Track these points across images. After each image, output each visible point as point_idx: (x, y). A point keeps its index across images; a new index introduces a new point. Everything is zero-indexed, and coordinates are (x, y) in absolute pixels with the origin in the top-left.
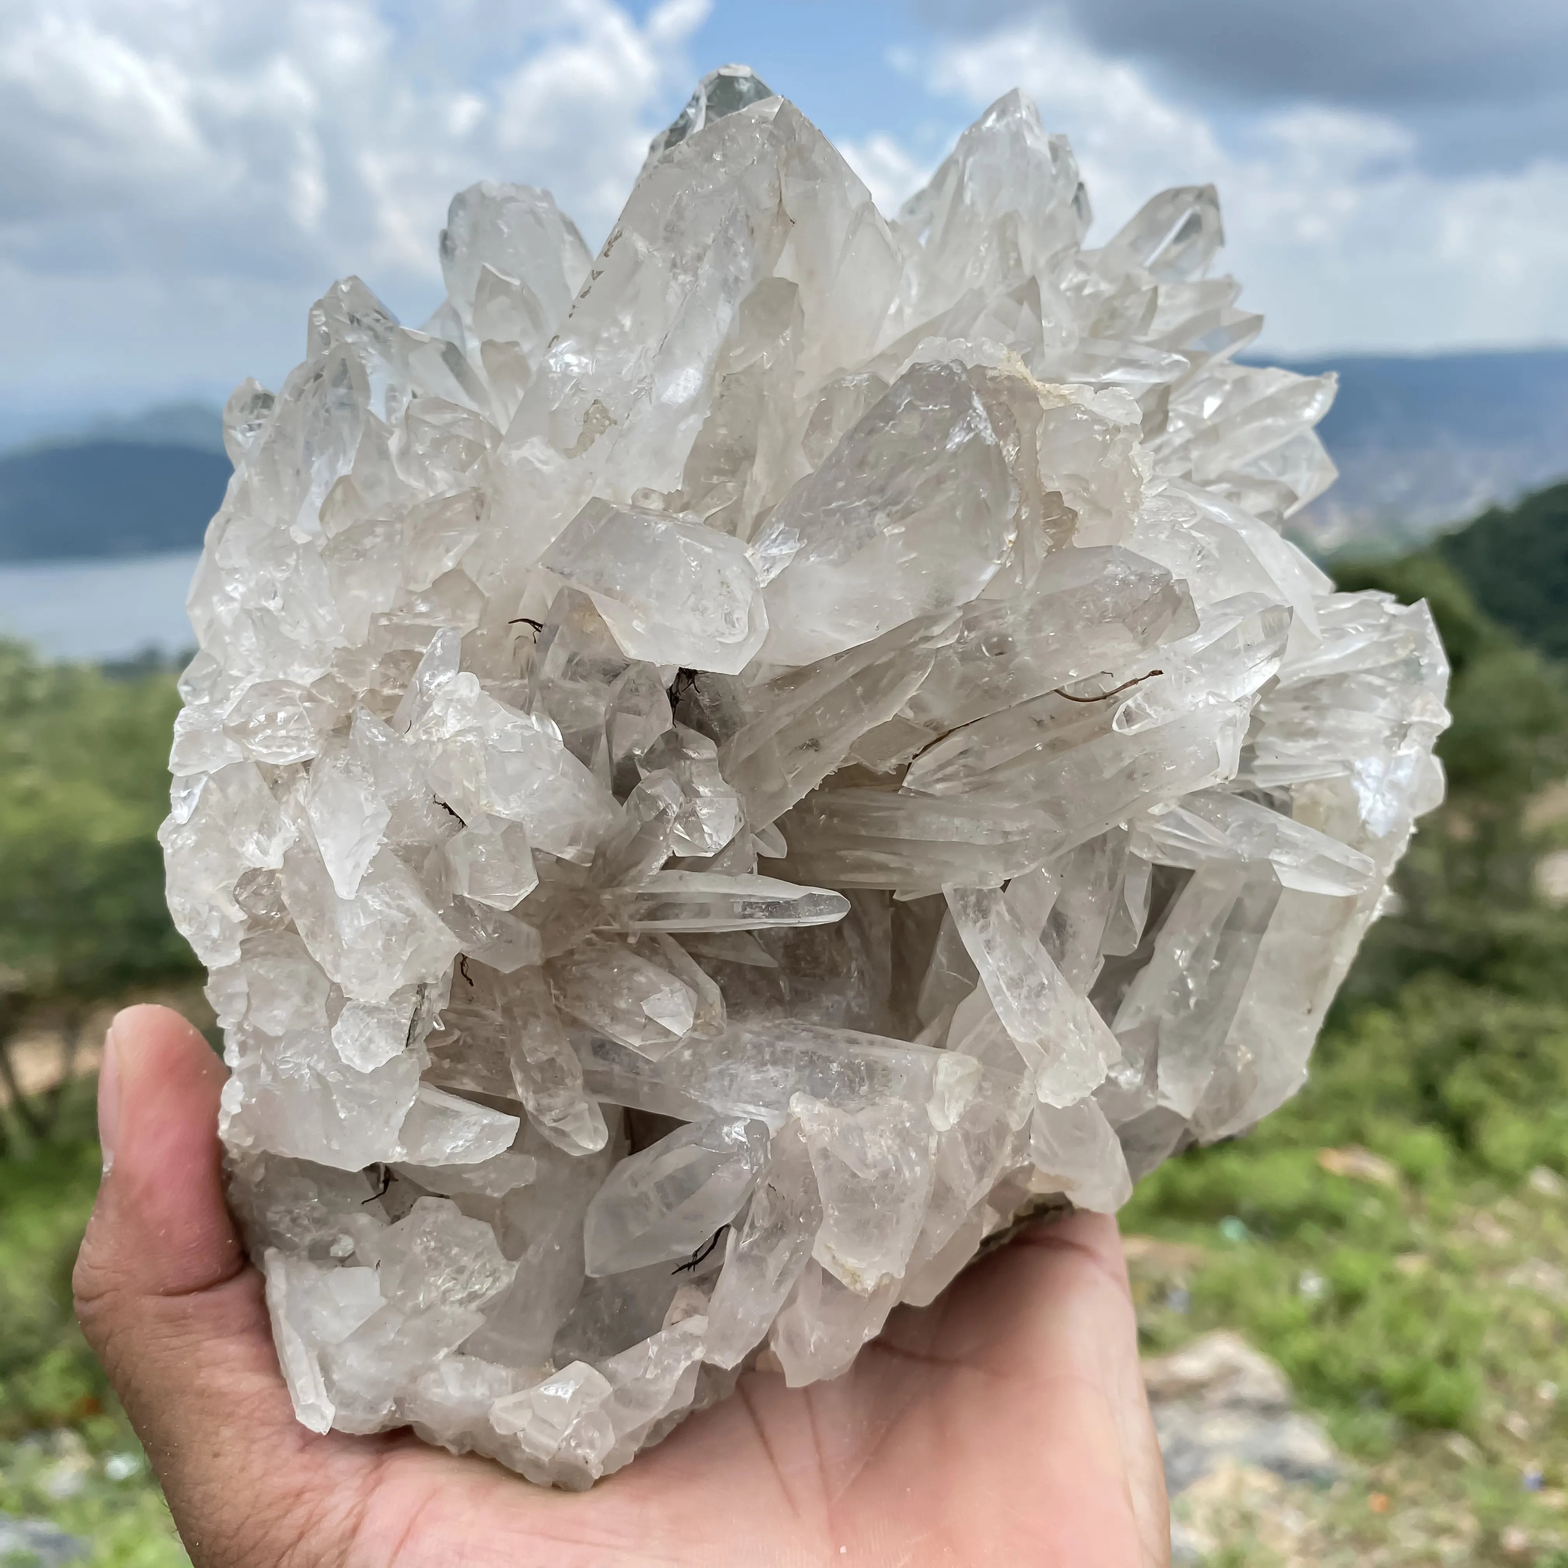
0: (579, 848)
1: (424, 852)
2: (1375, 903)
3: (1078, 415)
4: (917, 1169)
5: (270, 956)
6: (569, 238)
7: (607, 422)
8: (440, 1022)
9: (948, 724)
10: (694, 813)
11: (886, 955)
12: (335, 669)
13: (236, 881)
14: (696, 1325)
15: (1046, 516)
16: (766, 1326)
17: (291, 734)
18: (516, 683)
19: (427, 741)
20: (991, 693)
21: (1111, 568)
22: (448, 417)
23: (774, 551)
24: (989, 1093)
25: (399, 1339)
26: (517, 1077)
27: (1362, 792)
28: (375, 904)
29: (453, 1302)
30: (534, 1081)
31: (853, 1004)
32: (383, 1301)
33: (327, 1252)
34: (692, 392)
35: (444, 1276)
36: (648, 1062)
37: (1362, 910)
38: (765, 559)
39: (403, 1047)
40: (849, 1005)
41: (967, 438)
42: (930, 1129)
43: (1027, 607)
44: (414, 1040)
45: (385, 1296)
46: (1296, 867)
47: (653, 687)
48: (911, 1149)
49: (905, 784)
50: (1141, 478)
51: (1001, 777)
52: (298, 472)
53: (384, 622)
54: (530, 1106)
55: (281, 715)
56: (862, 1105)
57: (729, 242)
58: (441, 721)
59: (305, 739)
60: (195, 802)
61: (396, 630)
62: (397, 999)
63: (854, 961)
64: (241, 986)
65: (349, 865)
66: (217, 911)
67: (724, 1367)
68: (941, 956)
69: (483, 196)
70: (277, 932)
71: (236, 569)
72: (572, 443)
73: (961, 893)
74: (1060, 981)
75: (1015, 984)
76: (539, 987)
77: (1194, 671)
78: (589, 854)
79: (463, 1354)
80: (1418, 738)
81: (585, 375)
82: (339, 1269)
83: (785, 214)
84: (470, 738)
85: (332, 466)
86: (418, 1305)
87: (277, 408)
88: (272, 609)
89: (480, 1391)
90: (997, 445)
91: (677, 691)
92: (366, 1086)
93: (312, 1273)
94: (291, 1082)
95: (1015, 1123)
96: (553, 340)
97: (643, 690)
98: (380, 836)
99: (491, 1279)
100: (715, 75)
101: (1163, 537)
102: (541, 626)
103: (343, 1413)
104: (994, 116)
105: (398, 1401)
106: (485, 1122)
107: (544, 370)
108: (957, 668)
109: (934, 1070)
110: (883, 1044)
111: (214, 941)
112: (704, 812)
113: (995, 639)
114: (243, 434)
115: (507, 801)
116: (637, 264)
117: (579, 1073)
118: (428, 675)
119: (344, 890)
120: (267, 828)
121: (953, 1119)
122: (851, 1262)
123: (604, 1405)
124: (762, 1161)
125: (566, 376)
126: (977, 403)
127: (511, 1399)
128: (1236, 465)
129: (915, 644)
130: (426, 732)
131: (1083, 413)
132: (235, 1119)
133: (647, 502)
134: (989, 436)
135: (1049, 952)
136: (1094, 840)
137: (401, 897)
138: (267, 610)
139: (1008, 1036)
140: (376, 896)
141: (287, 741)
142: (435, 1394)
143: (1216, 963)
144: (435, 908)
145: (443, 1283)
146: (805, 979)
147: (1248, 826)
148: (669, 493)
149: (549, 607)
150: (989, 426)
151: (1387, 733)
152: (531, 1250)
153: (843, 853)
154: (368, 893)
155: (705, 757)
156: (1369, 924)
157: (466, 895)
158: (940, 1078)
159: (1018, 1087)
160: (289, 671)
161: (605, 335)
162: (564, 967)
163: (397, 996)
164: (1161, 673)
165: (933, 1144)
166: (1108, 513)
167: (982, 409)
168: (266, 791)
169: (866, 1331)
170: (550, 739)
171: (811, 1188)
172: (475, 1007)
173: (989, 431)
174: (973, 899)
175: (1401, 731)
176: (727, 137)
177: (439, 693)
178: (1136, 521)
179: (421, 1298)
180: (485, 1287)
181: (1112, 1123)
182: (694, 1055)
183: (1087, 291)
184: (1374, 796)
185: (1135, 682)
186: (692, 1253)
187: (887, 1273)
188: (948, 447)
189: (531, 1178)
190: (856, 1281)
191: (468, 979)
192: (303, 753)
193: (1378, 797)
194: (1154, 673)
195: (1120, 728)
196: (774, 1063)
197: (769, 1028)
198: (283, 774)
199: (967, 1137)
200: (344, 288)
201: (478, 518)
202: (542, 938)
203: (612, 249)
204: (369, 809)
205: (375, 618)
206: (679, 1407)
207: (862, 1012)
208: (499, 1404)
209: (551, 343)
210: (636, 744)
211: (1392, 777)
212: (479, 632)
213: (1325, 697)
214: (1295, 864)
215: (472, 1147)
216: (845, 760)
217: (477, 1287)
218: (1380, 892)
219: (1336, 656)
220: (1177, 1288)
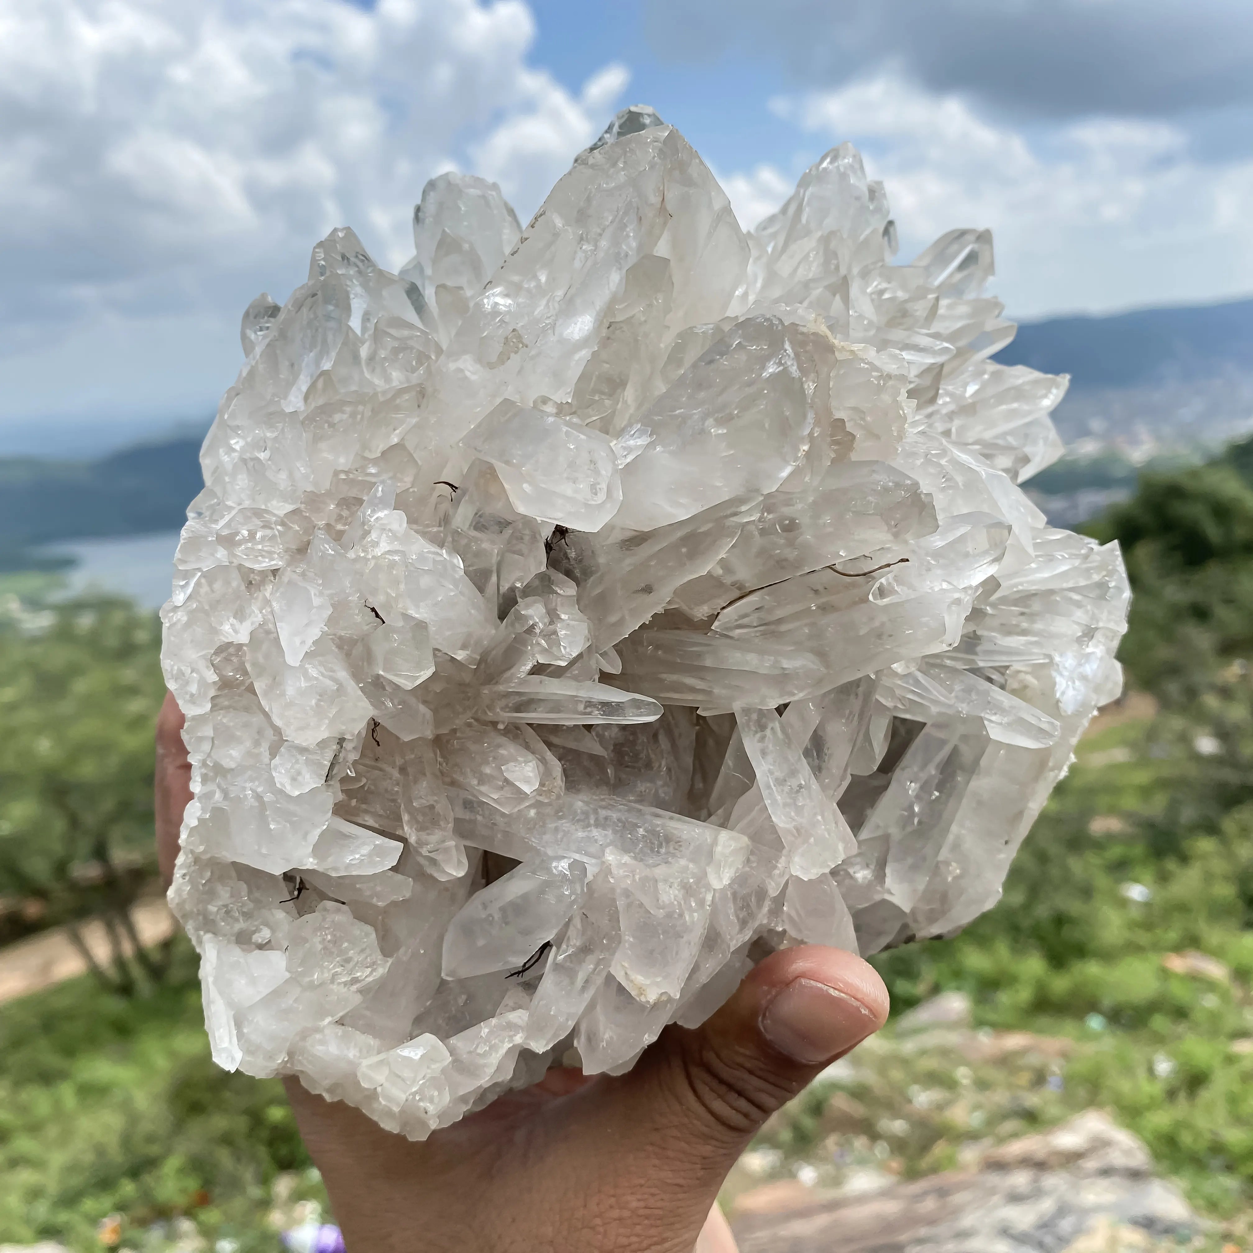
0: (468, 652)
1: (352, 642)
2: (1063, 766)
3: (862, 364)
4: (695, 914)
5: (231, 710)
6: (509, 218)
7: (521, 345)
8: (353, 770)
9: (750, 586)
10: (555, 633)
11: (688, 760)
12: (303, 505)
13: (212, 651)
14: (519, 1017)
15: (832, 436)
16: (571, 1024)
17: (265, 549)
18: (435, 529)
19: (364, 558)
20: (781, 564)
21: (876, 477)
22: (406, 333)
23: (632, 443)
24: (754, 865)
25: (295, 1005)
26: (406, 817)
27: (1058, 679)
28: (313, 672)
29: (339, 984)
30: (417, 822)
31: (660, 791)
32: (287, 975)
33: (251, 938)
34: (586, 333)
35: (335, 963)
36: (503, 815)
37: (1052, 770)
38: (624, 448)
39: (323, 782)
40: (657, 791)
41: (778, 370)
42: (708, 887)
43: (811, 499)
44: (332, 778)
45: (289, 972)
46: (1001, 724)
47: (534, 537)
48: (692, 899)
49: (713, 628)
50: (905, 419)
51: (784, 628)
52: (292, 365)
53: (343, 476)
54: (412, 840)
55: (259, 535)
56: (658, 862)
57: (623, 227)
58: (376, 544)
59: (275, 552)
60: (190, 590)
61: (352, 482)
62: (321, 745)
63: (664, 760)
64: (208, 731)
65: (297, 640)
66: (196, 673)
67: (537, 1051)
68: (729, 761)
69: (449, 184)
70: (238, 691)
71: (238, 426)
72: (494, 358)
73: (747, 711)
74: (815, 785)
75: (781, 782)
76: (429, 755)
77: (933, 562)
78: (475, 659)
79: (343, 1025)
80: (1103, 640)
81: (509, 312)
82: (257, 952)
83: (665, 209)
84: (397, 558)
85: (317, 362)
86: (313, 981)
87: (282, 316)
88: (262, 459)
89: (352, 1054)
90: (800, 379)
91: (552, 543)
92: (292, 807)
93: (236, 953)
94: (238, 800)
95: (773, 891)
96: (487, 284)
97: (527, 538)
98: (322, 625)
99: (370, 969)
100: (628, 111)
101: (918, 462)
102: (456, 488)
103: (248, 1058)
104: (828, 160)
105: (291, 1054)
106: (377, 842)
107: (479, 306)
108: (758, 541)
109: (715, 842)
110: (679, 820)
111: (192, 695)
112: (562, 633)
113: (787, 522)
114: (255, 333)
115: (417, 607)
116: (556, 235)
117: (451, 820)
118: (370, 510)
119: (293, 659)
120: (240, 615)
121: (726, 881)
122: (639, 979)
123: (444, 1071)
124: (579, 892)
125: (495, 312)
126: (787, 346)
127: (375, 1059)
128: (988, 435)
129: (727, 517)
130: (363, 551)
131: (866, 363)
132: (192, 830)
133: (544, 406)
134: (794, 370)
135: (809, 764)
136: (850, 683)
137: (333, 671)
138: (258, 459)
139: (772, 821)
140: (314, 667)
141: (261, 554)
142: (319, 1050)
143: (937, 794)
144: (358, 682)
145: (334, 967)
146: (628, 769)
147: (968, 690)
148: (562, 403)
149: (464, 473)
150: (795, 364)
151: (1080, 634)
152: (402, 950)
153: (664, 676)
154: (309, 664)
155: (569, 594)
156: (1057, 781)
157: (381, 673)
158: (719, 849)
159: (777, 862)
160: (269, 505)
161: (526, 286)
162: (448, 741)
163: (322, 744)
164: (907, 560)
165: (709, 897)
166: (878, 437)
167: (791, 351)
168: (243, 588)
169: (646, 1036)
170: (454, 567)
171: (615, 919)
172: (379, 764)
173: (795, 368)
174: (754, 716)
175: (1089, 633)
176: (628, 150)
177: (377, 525)
178: (900, 449)
179: (316, 977)
180: (365, 974)
181: (849, 908)
182: (538, 813)
183: (886, 296)
184: (1067, 682)
185: (888, 565)
186: (522, 964)
187: (665, 993)
188: (763, 375)
189: (408, 895)
190: (642, 994)
191: (376, 741)
192: (273, 563)
193: (1069, 683)
194: (902, 560)
195: (874, 600)
196: (597, 825)
197: (595, 800)
198: (256, 577)
199: (734, 895)
200: (341, 234)
201: (419, 406)
202: (434, 720)
203: (537, 223)
204: (317, 601)
205: (336, 473)
206: (500, 1080)
207: (667, 798)
208: (365, 1062)
209: (486, 286)
210: (518, 580)
211: (1081, 670)
212: (411, 490)
213: (1036, 606)
214: (1000, 721)
215: (365, 861)
216: (669, 603)
217: (359, 974)
218: (1068, 757)
219: (1046, 575)
220: (1053, 1073)
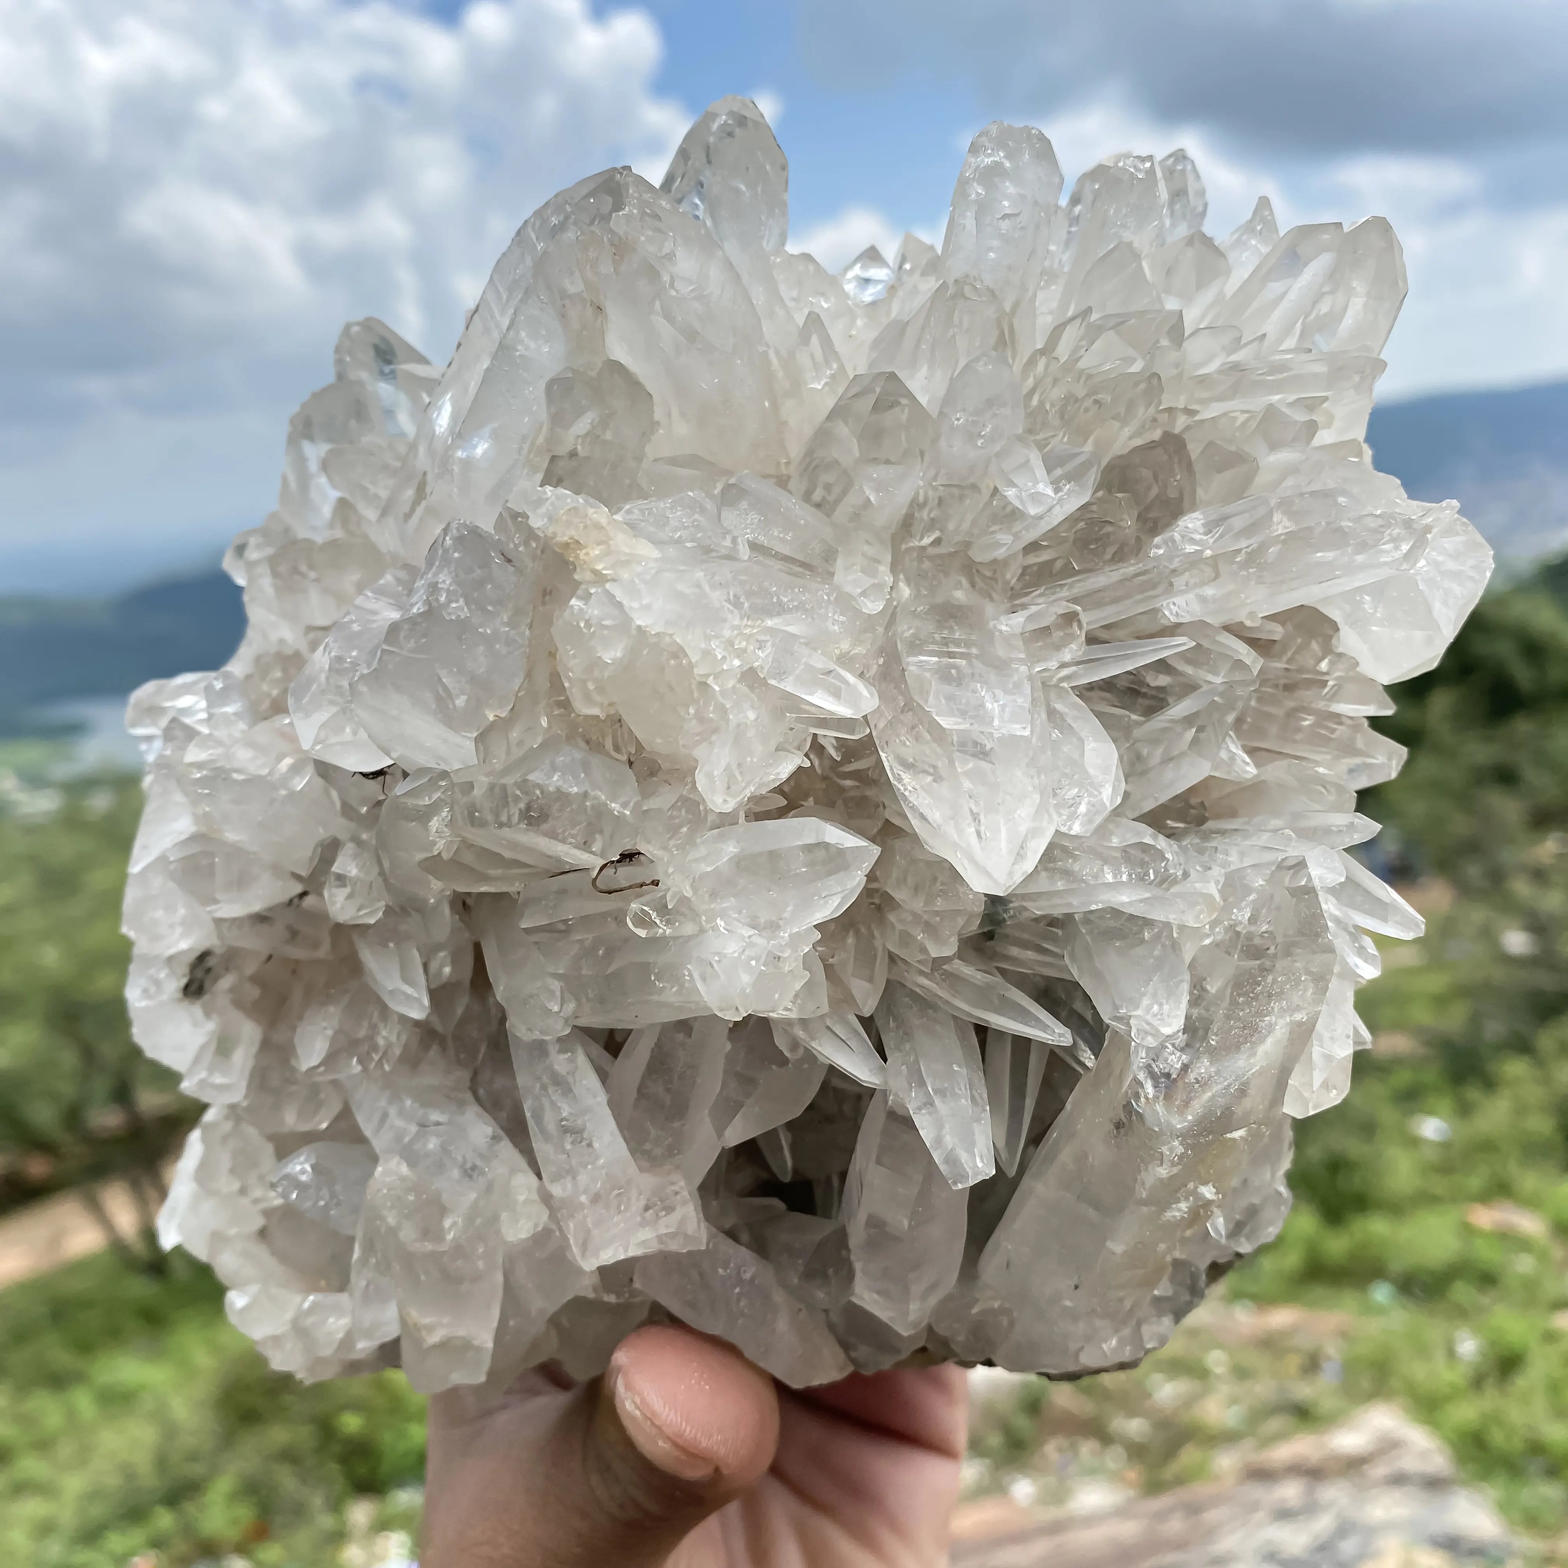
83: (590, 299)
195: (634, 928)
220: (1329, 1358)
